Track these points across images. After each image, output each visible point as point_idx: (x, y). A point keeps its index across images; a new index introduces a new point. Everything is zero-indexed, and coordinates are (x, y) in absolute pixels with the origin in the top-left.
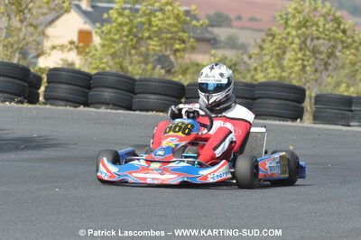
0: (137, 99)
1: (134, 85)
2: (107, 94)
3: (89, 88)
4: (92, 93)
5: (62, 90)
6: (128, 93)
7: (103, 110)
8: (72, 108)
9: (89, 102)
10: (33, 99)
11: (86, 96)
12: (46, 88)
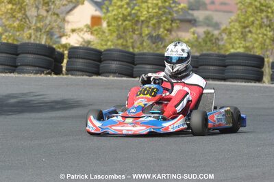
0: (136, 69)
1: (134, 58)
2: (114, 65)
3: (100, 61)
4: (102, 65)
5: (80, 63)
6: (130, 64)
7: (111, 78)
8: (88, 77)
9: (100, 71)
10: (58, 71)
11: (98, 67)
12: (68, 62)
